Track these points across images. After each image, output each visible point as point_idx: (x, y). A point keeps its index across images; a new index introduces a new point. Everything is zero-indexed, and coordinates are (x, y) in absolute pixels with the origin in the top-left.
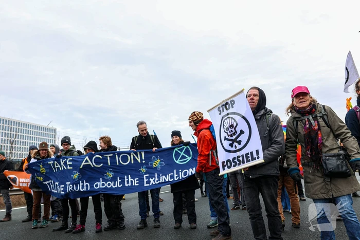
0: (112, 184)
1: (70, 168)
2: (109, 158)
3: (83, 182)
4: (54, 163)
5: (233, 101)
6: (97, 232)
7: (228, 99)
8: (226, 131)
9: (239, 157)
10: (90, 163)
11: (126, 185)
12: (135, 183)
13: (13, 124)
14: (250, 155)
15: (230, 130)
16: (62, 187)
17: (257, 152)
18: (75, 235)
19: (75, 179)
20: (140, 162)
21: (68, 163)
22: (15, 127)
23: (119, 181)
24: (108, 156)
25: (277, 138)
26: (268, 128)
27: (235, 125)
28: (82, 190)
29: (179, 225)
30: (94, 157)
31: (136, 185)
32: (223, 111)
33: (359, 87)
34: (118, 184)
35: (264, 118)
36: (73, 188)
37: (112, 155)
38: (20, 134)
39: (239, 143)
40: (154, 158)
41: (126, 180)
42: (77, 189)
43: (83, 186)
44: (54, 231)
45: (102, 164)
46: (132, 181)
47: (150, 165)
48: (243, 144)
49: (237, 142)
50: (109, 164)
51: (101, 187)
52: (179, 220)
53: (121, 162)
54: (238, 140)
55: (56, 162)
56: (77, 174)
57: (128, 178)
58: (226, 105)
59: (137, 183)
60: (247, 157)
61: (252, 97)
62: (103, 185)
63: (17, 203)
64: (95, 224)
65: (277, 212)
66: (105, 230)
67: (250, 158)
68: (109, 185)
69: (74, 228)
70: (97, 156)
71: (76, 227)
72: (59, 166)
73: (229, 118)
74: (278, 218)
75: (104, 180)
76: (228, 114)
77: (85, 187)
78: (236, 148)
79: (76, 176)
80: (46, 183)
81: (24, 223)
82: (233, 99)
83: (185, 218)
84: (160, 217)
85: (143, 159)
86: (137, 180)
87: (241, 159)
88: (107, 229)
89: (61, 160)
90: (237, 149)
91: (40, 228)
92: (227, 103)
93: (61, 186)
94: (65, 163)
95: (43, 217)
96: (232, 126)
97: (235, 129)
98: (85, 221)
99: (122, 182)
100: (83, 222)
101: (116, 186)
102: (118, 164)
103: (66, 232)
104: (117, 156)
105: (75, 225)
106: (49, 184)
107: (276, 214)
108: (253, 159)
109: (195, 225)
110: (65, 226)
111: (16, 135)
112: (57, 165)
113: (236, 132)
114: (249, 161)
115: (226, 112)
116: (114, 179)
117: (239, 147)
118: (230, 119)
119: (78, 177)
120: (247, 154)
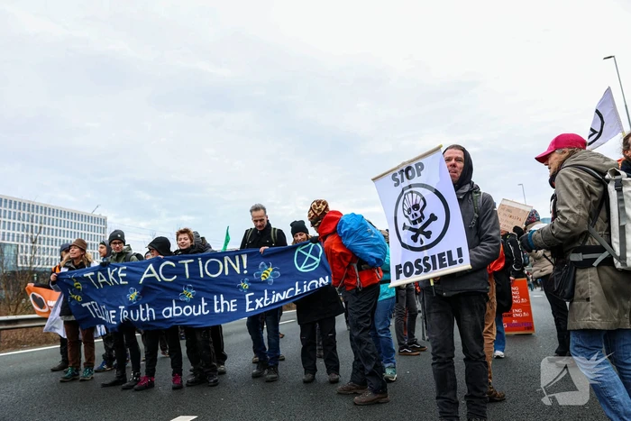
0: (192, 310)
1: (124, 283)
2: (186, 266)
3: (144, 307)
4: (96, 275)
5: (421, 164)
6: (174, 388)
7: (412, 161)
8: (406, 213)
9: (426, 258)
10: (155, 274)
11: (216, 311)
12: (232, 307)
13: (35, 210)
14: (446, 257)
15: (413, 212)
16: (113, 314)
17: (459, 251)
18: (139, 393)
19: (131, 302)
20: (239, 272)
21: (120, 275)
22: (39, 215)
23: (204, 304)
24: (186, 262)
25: (490, 232)
26: (476, 215)
27: (421, 204)
28: (143, 320)
29: (310, 376)
30: (163, 265)
31: (232, 310)
32: (403, 181)
33: (629, 145)
34: (202, 310)
35: (470, 198)
36: (129, 316)
37: (192, 261)
38: (47, 226)
39: (428, 235)
40: (263, 266)
41: (216, 302)
42: (135, 318)
43: (145, 312)
44: (104, 386)
45: (175, 277)
46: (225, 305)
47: (255, 278)
48: (434, 237)
49: (424, 234)
50: (188, 276)
51: (175, 315)
52: (310, 368)
53: (208, 273)
54: (425, 230)
55: (99, 273)
56: (135, 293)
57: (219, 299)
58: (407, 171)
59: (234, 308)
60: (442, 260)
61: (453, 162)
62: (178, 311)
63: (44, 341)
64: (171, 375)
65: (482, 354)
66: (187, 386)
67: (447, 262)
68: (188, 311)
69: (137, 382)
70: (168, 263)
71: (140, 380)
72: (105, 280)
73: (411, 192)
74: (483, 364)
75: (179, 303)
76: (410, 186)
77: (148, 315)
78: (422, 243)
79: (133, 296)
80: (87, 304)
81: (54, 373)
82: (421, 161)
83: (320, 364)
84: (280, 362)
85: (245, 267)
86: (234, 303)
87: (430, 262)
88: (190, 384)
89: (109, 269)
90: (424, 245)
91: (82, 381)
92: (409, 168)
93: (111, 312)
94: (115, 275)
95: (85, 364)
96: (416, 207)
97: (421, 212)
98: (154, 370)
99: (210, 306)
100: (151, 372)
101: (199, 313)
102: (202, 276)
103: (124, 389)
104: (200, 262)
105: (138, 376)
106: (90, 306)
107: (481, 357)
108: (452, 263)
109: (337, 377)
110: (121, 380)
111: (41, 228)
112: (102, 278)
113: (423, 217)
114: (445, 266)
115: (407, 183)
116: (195, 302)
117: (427, 242)
118: (415, 195)
119: (137, 298)
120: (441, 255)
